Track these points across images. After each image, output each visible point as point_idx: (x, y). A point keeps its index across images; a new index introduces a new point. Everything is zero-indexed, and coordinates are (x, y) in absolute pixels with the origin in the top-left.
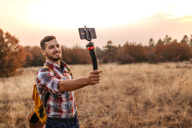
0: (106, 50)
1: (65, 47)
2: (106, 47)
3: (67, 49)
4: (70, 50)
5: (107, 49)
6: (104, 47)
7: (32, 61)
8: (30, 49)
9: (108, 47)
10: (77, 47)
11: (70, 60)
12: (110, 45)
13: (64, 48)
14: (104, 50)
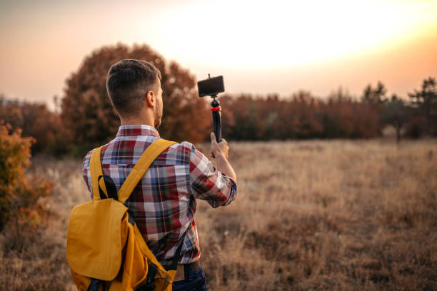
0: (418, 103)
1: (308, 95)
2: (418, 95)
3: (313, 100)
4: (321, 103)
5: (422, 100)
6: (412, 96)
7: (232, 128)
8: (230, 103)
9: (423, 94)
10: (340, 96)
11: (319, 127)
12: (430, 88)
13: (306, 98)
14: (413, 103)
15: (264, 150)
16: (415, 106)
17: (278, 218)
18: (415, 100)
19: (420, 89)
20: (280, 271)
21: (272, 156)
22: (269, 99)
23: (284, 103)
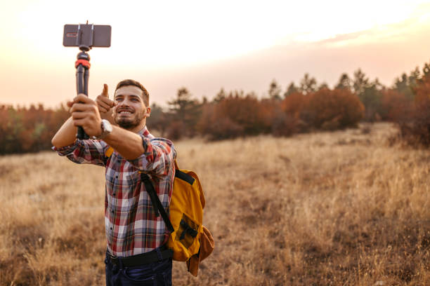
0: (176, 109)
2: (175, 103)
5: (178, 106)
6: (170, 104)
9: (179, 102)
12: (183, 97)
14: (171, 110)
15: (35, 162)
16: (174, 112)
17: (78, 222)
18: (172, 107)
19: (175, 97)
20: (95, 265)
21: (48, 167)
22: (33, 108)
23: (50, 112)
